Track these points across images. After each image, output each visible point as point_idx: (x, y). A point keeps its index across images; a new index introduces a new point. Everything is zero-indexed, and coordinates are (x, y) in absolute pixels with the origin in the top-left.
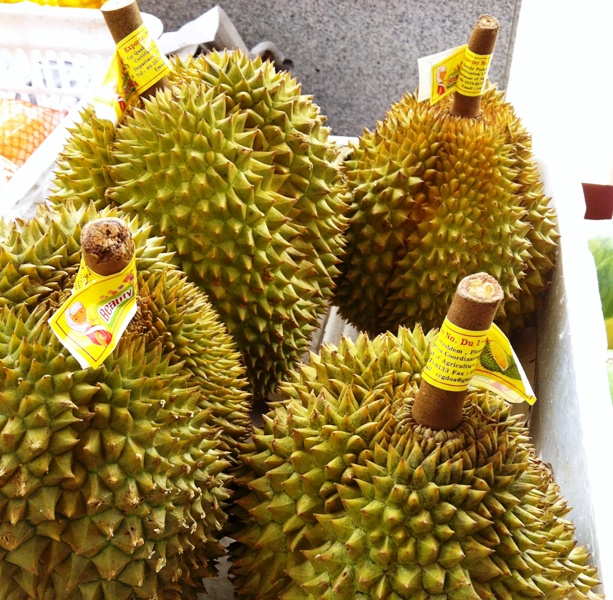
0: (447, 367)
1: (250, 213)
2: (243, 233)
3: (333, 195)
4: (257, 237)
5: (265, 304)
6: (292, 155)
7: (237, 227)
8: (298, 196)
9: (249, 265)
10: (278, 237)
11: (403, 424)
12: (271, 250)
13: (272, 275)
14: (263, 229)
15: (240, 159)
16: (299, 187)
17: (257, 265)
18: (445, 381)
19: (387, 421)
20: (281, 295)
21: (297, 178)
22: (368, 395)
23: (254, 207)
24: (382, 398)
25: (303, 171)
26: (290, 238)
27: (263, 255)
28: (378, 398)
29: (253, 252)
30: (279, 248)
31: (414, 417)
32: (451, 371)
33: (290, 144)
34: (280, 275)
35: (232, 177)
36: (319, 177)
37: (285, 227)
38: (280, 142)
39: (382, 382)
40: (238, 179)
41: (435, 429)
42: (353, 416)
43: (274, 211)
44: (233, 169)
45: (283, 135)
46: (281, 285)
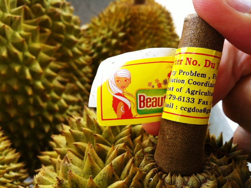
0: (191, 97)
1: (25, 58)
2: (22, 72)
3: (81, 44)
4: (33, 73)
5: (46, 114)
6: (50, 21)
7: (17, 68)
8: (59, 45)
9: (30, 92)
10: (48, 71)
11: (152, 176)
12: (45, 80)
13: (48, 96)
14: (37, 67)
15: (14, 24)
16: (59, 40)
17: (36, 90)
18: (192, 114)
19: (133, 175)
20: (56, 107)
21: (56, 35)
22: (111, 151)
23: (28, 54)
24: (124, 151)
25: (59, 30)
26: (57, 71)
27: (39, 84)
28: (120, 152)
29: (32, 83)
30: (50, 78)
31: (160, 165)
32: (196, 101)
33: (49, 15)
34: (54, 95)
35: (9, 36)
36: (70, 33)
37: (52, 64)
38: (42, 14)
39: (121, 137)
40: (14, 37)
41: (186, 174)
42: (98, 177)
43: (43, 55)
44: (9, 30)
45: (44, 10)
46: (55, 101)
